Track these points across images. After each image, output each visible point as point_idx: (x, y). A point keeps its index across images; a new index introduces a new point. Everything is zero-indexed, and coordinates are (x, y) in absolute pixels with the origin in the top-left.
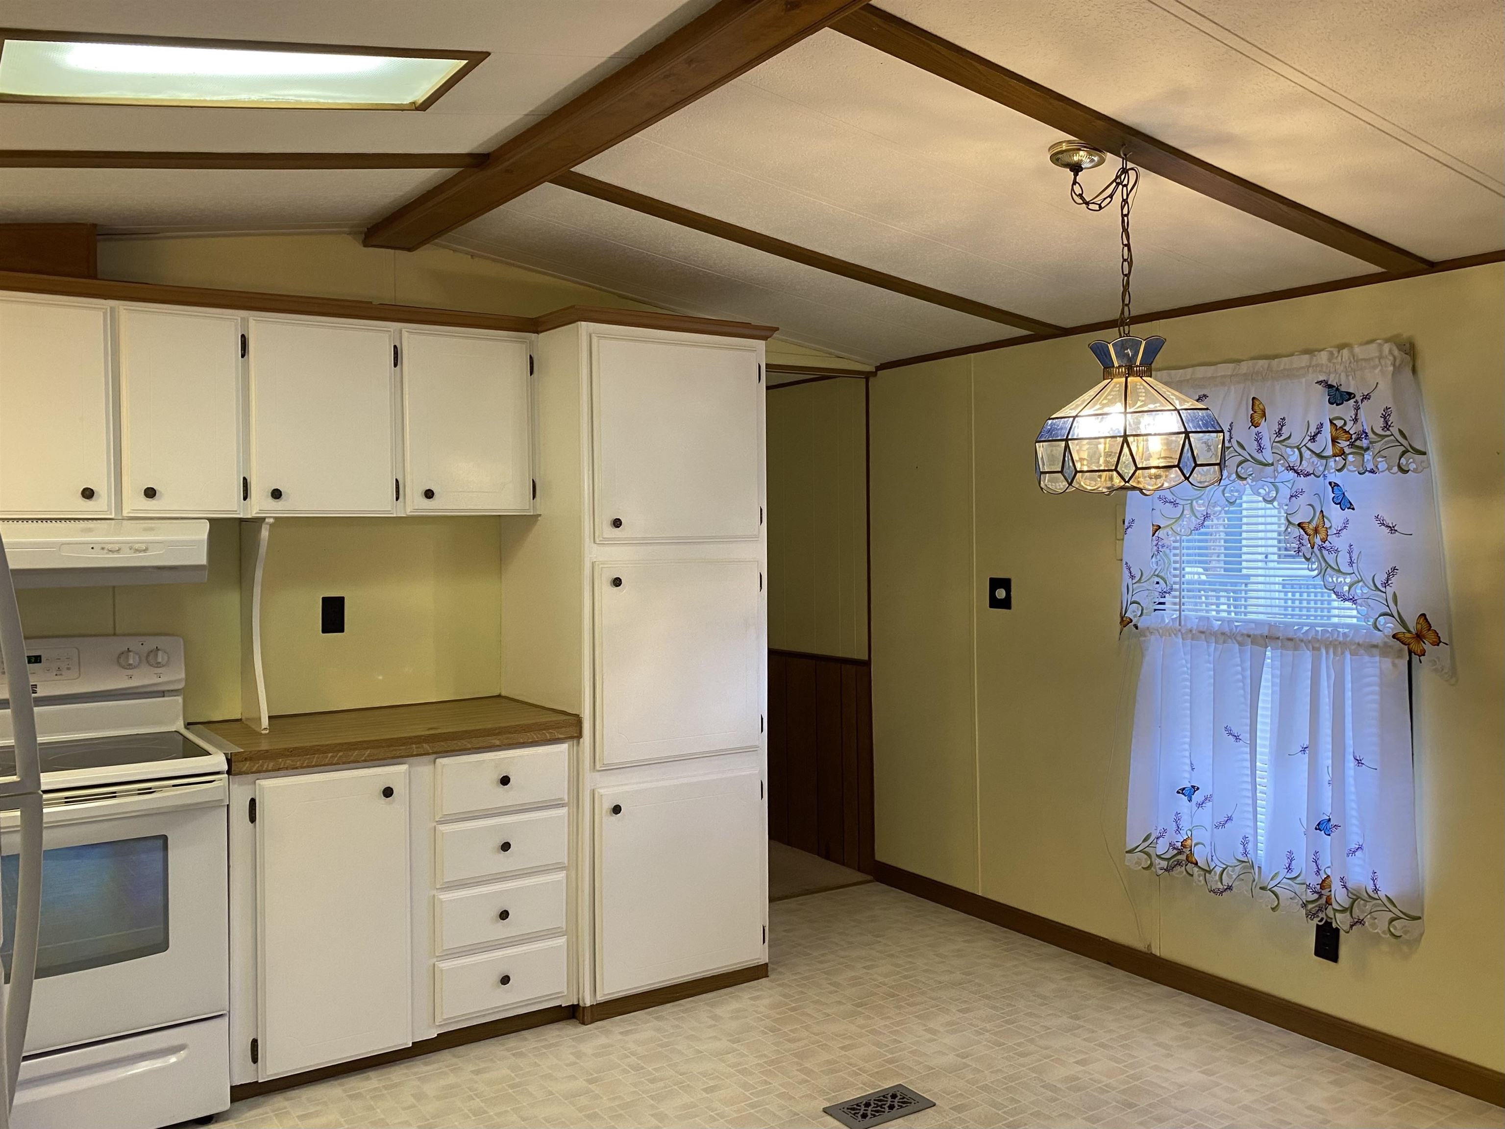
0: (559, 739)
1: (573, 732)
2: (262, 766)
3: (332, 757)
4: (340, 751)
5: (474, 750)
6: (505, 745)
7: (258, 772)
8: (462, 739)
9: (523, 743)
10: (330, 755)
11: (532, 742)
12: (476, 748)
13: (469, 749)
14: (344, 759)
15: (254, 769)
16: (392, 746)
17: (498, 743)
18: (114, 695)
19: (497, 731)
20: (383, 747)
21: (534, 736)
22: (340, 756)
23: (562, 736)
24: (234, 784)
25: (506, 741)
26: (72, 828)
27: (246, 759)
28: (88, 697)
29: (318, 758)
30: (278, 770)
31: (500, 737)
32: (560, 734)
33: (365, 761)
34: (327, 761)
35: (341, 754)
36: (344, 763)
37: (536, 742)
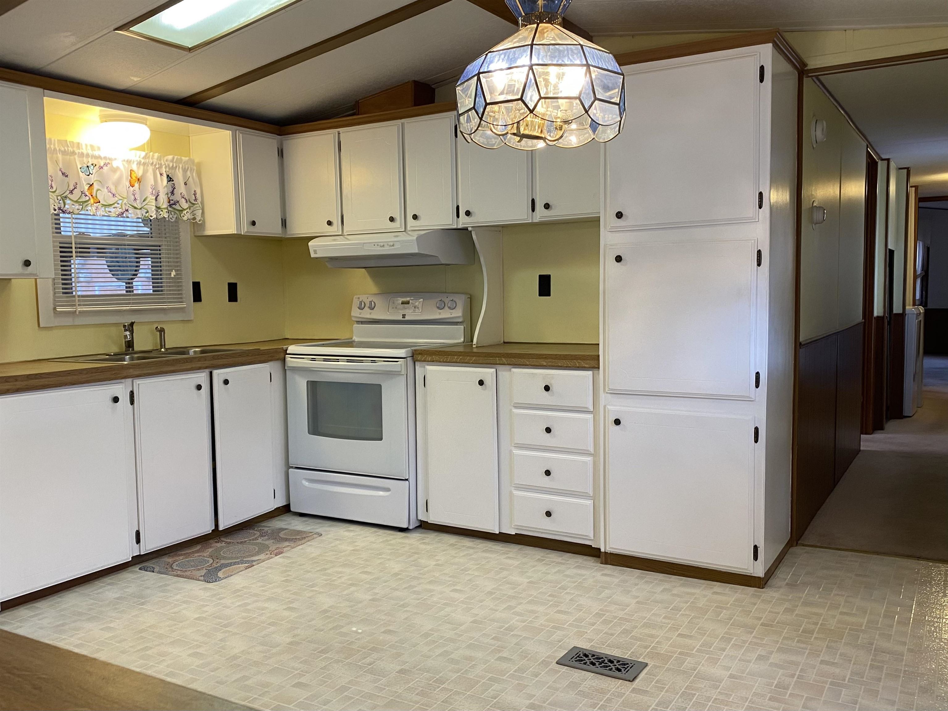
0: (585, 367)
1: (593, 363)
2: (426, 358)
3: (457, 358)
4: (460, 356)
5: (531, 367)
6: (549, 366)
7: (424, 361)
8: (524, 358)
9: (561, 366)
10: (456, 357)
11: (567, 367)
12: (531, 365)
13: (528, 365)
14: (462, 361)
15: (423, 360)
16: (486, 357)
17: (545, 364)
18: (429, 322)
19: (544, 356)
20: (482, 357)
21: (569, 363)
22: (461, 359)
23: (587, 366)
24: (417, 366)
25: (550, 364)
26: (340, 374)
27: (419, 354)
28: (419, 322)
29: (450, 358)
30: (433, 362)
31: (546, 360)
32: (586, 364)
33: (472, 363)
34: (454, 360)
35: (461, 357)
36: (463, 363)
37: (570, 367)
